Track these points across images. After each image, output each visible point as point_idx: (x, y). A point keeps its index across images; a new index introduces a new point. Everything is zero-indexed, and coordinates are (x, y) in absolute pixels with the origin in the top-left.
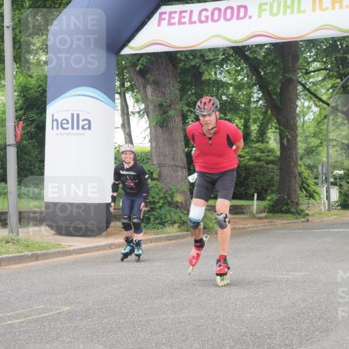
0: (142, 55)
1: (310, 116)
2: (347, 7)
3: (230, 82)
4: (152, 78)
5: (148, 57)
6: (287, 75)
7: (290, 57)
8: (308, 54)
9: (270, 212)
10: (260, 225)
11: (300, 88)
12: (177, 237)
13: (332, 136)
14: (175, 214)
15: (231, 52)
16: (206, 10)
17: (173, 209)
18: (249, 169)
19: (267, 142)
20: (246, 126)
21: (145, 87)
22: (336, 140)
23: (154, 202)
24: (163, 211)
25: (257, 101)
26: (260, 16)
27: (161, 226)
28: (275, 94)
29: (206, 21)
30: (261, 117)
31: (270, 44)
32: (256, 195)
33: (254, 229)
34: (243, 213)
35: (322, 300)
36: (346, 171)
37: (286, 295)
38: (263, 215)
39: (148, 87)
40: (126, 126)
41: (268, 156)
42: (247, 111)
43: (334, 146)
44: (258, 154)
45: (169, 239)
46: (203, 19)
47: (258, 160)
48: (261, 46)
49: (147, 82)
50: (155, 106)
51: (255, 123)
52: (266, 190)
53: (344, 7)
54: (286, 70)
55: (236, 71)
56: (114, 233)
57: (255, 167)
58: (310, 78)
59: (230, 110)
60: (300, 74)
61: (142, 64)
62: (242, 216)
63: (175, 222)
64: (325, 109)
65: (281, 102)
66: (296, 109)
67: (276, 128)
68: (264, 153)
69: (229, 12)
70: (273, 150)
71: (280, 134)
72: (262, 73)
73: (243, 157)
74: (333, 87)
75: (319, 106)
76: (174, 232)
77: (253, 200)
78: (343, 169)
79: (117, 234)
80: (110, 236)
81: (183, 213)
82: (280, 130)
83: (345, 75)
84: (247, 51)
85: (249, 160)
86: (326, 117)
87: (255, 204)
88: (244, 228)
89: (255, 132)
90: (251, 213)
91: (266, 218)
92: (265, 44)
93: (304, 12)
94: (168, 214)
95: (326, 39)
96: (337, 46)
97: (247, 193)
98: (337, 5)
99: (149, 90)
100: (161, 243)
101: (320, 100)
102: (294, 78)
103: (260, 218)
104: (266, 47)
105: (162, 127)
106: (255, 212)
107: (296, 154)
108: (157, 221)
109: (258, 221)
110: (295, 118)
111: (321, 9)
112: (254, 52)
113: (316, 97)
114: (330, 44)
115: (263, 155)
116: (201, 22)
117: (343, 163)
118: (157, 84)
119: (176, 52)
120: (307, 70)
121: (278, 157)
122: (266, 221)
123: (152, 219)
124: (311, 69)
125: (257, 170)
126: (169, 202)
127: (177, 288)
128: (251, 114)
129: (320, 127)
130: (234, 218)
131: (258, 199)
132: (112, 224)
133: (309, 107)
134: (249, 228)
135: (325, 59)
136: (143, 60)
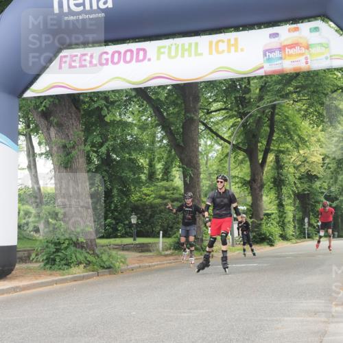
0: (45, 98)
1: (213, 155)
2: (242, 50)
3: (134, 122)
4: (55, 120)
5: (52, 100)
6: (188, 115)
7: (191, 98)
8: (209, 95)
9: (176, 249)
10: (166, 262)
11: (202, 127)
12: (83, 278)
13: (234, 173)
14: (81, 254)
15: (134, 94)
16: (106, 53)
17: (78, 250)
18: (154, 208)
19: (172, 181)
20: (151, 165)
21: (48, 129)
22: (238, 177)
23: (59, 243)
24: (68, 252)
25: (161, 141)
26: (158, 58)
27: (66, 267)
28: (178, 134)
29: (107, 64)
30: (165, 156)
31: (172, 85)
32: (161, 232)
33: (159, 266)
34: (149, 251)
35: (221, 338)
36: (248, 207)
37: (187, 333)
38: (169, 252)
39: (52, 129)
40: (32, 167)
41: (173, 194)
42: (151, 150)
43: (236, 183)
44: (163, 192)
45: (75, 279)
46: (104, 62)
47: (163, 198)
48: (163, 87)
49: (50, 124)
50: (59, 148)
51: (159, 162)
52: (172, 228)
53: (239, 50)
54: (187, 111)
55: (139, 111)
56: (20, 276)
57: (160, 205)
58: (211, 118)
59: (135, 150)
60: (202, 114)
61: (45, 106)
62: (149, 254)
63: (81, 263)
64: (227, 147)
65: (183, 141)
66: (198, 148)
67: (179, 167)
68: (168, 191)
69: (128, 54)
70: (178, 187)
71: (183, 173)
72: (165, 114)
73: (149, 195)
74: (234, 125)
75: (221, 145)
76: (79, 273)
77: (159, 237)
78: (246, 205)
79: (23, 276)
80: (14, 279)
81: (88, 253)
82: (183, 168)
83: (245, 114)
84: (150, 92)
85: (155, 198)
86: (227, 155)
87: (161, 241)
88: (150, 266)
89: (160, 170)
90: (158, 250)
91: (171, 255)
92: (167, 86)
93: (201, 54)
94: (73, 255)
95: (225, 80)
96: (236, 86)
97: (153, 231)
98: (233, 49)
99: (53, 132)
100: (66, 284)
101: (222, 138)
102: (195, 118)
103: (166, 256)
104: (168, 88)
105: (66, 168)
106: (161, 249)
107: (200, 192)
108: (63, 262)
109: (164, 258)
110: (197, 156)
111: (218, 52)
112: (157, 93)
113: (218, 135)
114: (230, 85)
115: (168, 193)
116: (101, 64)
117: (245, 199)
118: (60, 126)
119: (79, 94)
120: (208, 110)
121: (182, 195)
122: (171, 258)
123: (58, 260)
124: (212, 109)
125: (163, 207)
126: (74, 243)
127: (78, 331)
128: (156, 154)
129: (222, 165)
130: (141, 256)
131: (163, 236)
132: (17, 266)
133: (211, 146)
134: (154, 265)
135: (225, 100)
136: (47, 103)
